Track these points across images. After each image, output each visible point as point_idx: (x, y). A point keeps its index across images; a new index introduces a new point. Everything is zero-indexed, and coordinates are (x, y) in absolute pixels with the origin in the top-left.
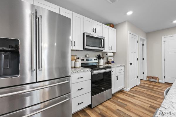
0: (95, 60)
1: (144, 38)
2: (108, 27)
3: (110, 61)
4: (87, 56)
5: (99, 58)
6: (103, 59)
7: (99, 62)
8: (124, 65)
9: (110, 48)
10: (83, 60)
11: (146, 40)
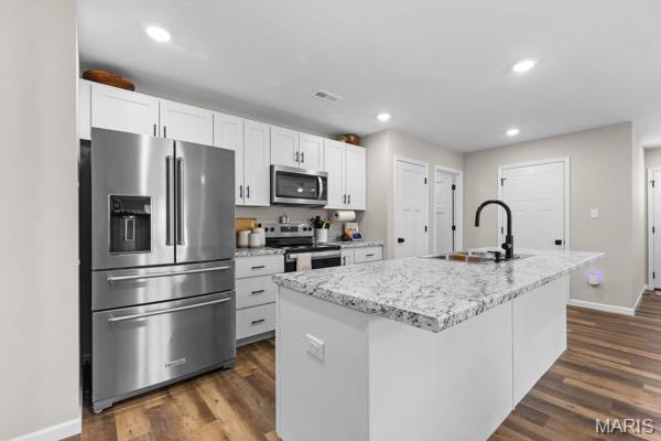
0: (305, 229)
1: (455, 171)
2: (342, 144)
3: (350, 234)
4: (284, 219)
5: (317, 224)
6: (328, 227)
7: (316, 235)
8: (381, 243)
9: (347, 199)
10: (272, 230)
11: (461, 176)
